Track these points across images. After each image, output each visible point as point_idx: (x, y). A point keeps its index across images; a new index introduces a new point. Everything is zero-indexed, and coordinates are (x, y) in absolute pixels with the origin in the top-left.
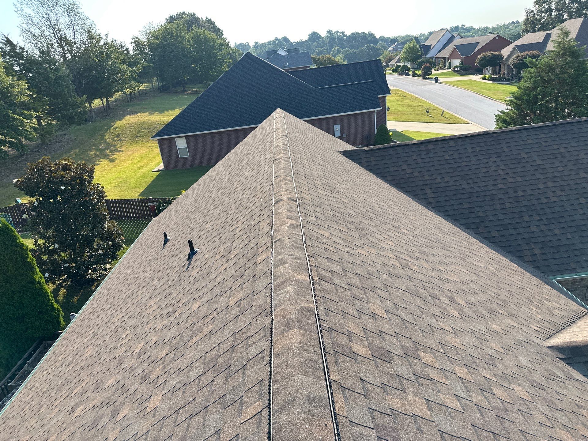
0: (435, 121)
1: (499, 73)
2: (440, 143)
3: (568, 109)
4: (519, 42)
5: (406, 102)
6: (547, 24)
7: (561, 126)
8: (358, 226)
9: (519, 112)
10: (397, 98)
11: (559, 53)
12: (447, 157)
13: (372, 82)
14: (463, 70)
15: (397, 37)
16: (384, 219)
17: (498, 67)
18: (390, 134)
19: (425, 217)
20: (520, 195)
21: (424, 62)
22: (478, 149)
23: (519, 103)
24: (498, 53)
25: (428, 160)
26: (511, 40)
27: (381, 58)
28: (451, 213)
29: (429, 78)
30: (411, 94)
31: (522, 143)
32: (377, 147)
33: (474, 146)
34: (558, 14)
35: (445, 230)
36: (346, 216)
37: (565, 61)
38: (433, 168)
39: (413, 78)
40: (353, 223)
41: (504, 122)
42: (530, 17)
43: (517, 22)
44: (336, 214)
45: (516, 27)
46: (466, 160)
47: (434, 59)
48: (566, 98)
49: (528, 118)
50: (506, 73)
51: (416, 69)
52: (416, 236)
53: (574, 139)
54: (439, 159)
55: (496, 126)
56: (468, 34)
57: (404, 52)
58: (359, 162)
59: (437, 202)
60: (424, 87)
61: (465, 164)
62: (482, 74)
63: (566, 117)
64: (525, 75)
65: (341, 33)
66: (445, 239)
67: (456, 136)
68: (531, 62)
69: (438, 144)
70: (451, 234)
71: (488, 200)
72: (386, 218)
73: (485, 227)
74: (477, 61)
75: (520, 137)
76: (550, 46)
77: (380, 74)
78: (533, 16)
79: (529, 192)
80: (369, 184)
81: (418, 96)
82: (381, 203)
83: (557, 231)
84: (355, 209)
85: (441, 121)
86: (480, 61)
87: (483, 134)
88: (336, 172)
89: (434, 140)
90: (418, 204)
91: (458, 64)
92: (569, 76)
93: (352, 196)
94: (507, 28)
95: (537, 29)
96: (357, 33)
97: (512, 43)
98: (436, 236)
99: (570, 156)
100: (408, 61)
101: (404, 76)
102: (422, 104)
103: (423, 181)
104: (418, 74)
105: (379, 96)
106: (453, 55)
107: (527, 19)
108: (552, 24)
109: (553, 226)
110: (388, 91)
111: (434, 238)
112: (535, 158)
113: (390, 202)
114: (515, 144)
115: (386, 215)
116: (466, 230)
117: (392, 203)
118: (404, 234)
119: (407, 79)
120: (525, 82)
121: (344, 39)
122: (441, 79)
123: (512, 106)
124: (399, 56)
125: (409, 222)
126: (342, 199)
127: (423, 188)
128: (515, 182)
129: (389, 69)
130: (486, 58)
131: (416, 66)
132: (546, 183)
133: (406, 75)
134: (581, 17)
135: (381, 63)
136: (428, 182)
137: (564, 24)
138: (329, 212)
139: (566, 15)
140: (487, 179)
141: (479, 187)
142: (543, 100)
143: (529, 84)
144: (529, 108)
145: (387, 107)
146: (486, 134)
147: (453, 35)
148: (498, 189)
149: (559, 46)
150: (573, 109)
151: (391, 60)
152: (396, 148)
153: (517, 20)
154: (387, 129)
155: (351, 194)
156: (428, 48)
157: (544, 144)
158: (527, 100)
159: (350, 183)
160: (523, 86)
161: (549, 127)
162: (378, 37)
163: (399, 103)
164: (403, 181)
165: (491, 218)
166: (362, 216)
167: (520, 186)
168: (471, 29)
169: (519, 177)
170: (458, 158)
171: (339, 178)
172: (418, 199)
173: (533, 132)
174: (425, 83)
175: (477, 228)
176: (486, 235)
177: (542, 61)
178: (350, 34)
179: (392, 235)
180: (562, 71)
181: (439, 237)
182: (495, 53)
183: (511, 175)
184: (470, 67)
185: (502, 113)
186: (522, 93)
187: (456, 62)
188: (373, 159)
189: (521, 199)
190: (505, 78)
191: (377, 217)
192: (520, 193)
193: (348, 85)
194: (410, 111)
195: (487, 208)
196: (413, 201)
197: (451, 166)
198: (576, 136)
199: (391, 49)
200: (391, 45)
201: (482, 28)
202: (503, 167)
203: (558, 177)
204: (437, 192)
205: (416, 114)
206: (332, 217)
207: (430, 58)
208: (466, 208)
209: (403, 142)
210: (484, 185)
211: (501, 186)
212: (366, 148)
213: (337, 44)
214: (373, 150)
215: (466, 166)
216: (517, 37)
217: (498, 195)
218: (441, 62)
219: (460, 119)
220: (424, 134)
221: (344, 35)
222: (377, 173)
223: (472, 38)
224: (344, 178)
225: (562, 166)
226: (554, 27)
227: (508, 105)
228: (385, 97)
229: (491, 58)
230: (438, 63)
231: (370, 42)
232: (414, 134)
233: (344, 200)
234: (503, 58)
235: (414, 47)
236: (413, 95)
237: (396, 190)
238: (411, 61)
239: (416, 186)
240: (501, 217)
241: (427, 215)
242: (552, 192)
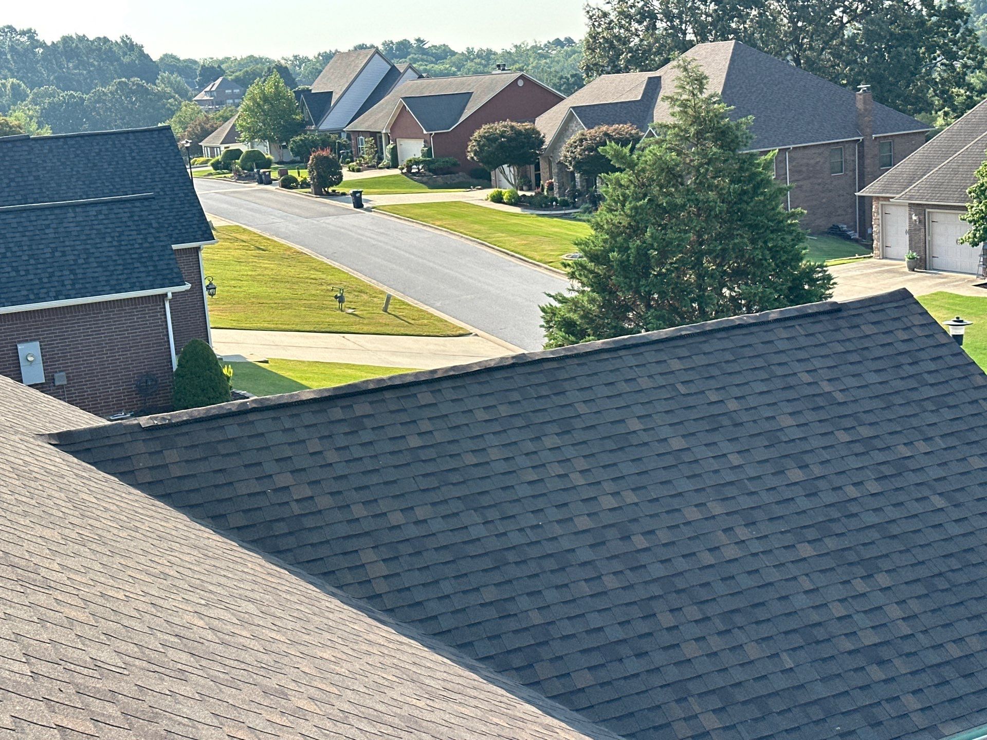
0: (366, 329)
1: (538, 185)
2: (388, 395)
3: (731, 289)
4: (582, 98)
5: (269, 267)
6: (647, 51)
7: (719, 335)
8: (134, 704)
9: (604, 298)
10: (237, 253)
11: (686, 131)
12: (414, 442)
13: (146, 199)
14: (435, 172)
15: (222, 62)
16: (227, 669)
17: (533, 167)
18: (225, 371)
19: (365, 647)
20: (640, 547)
21: (314, 145)
22: (504, 410)
23: (600, 270)
24: (527, 125)
25: (357, 452)
26: (559, 90)
27: (172, 123)
28: (445, 624)
29: (334, 195)
30: (283, 242)
31: (625, 387)
32: (183, 414)
33: (490, 401)
34: (672, 27)
35: (432, 683)
36: (85, 671)
37: (706, 154)
38: (375, 479)
39: (285, 191)
40: (112, 696)
41: (569, 326)
42: (600, 30)
43: (570, 41)
44: (43, 668)
45: (568, 55)
46: (471, 445)
47: (344, 136)
48: (722, 256)
49: (631, 315)
50: (556, 184)
51: (292, 164)
52: (344, 718)
53: (756, 372)
54: (389, 447)
55: (546, 340)
56: (438, 67)
57: (248, 109)
58: (122, 469)
59: (399, 591)
60: (323, 220)
61: (471, 459)
62: (490, 187)
63: (728, 310)
64: (607, 192)
65: (23, 33)
66: (436, 717)
67: (434, 371)
68: (618, 156)
69: (383, 401)
70: (454, 696)
71: (552, 571)
72: (235, 664)
73: (551, 660)
74: (472, 146)
75: (618, 369)
76: (663, 113)
77: (173, 175)
78: (609, 28)
79: (664, 536)
80: (165, 545)
81: (305, 250)
82: (214, 613)
83: (753, 651)
84: (118, 643)
85: (383, 330)
86: (481, 147)
87: (513, 365)
88: (36, 512)
89: (371, 386)
90: (338, 603)
91: (419, 155)
92: (720, 195)
93: (103, 595)
94: (545, 57)
95: (622, 63)
96: (82, 39)
97: (562, 99)
98: (406, 707)
99: (755, 421)
100: (264, 138)
101: (255, 185)
102: (319, 275)
103: (349, 521)
104: (300, 179)
105: (175, 247)
106: (399, 127)
107: (594, 36)
108: (659, 53)
109: (741, 637)
110: (206, 232)
111: (401, 717)
112: (666, 432)
113: (244, 604)
114: (607, 391)
115: (232, 653)
116: (499, 677)
117: (251, 608)
118: (299, 714)
119: (265, 195)
120: (610, 210)
121: (35, 54)
122: (371, 198)
123: (584, 280)
124: (232, 121)
125: (314, 672)
126: (67, 611)
127: (350, 545)
128: (620, 508)
129: (202, 159)
130: (496, 139)
131: (289, 156)
132: (704, 504)
133: (261, 182)
134: (728, 39)
135: (173, 141)
136: (366, 526)
137: (689, 54)
138: (16, 667)
139: (690, 30)
140: (540, 503)
141: (521, 530)
142: (662, 264)
143: (620, 218)
144: (630, 287)
145: (205, 283)
146: (523, 364)
147: (393, 67)
148: (575, 533)
149: (686, 112)
150: (743, 287)
151: (206, 133)
152: (251, 417)
153: (567, 36)
154: (213, 354)
155: (99, 588)
156: (321, 103)
157: (682, 389)
158: (621, 262)
159: (94, 546)
160: (608, 222)
161: (690, 341)
162: (155, 57)
163: (246, 270)
164: (281, 528)
165: (568, 628)
166: (145, 664)
167: (635, 520)
168: (443, 53)
169: (630, 492)
170: (449, 442)
171: (47, 533)
172: (340, 587)
173: (650, 356)
174: (325, 209)
175: (531, 666)
176: (558, 687)
177: (647, 151)
178: (57, 38)
179: (259, 724)
180: (701, 183)
181: (416, 713)
182: (518, 125)
183: (608, 487)
184: (455, 165)
185: (560, 302)
186: (605, 241)
187: (413, 149)
188: (172, 456)
189: (644, 559)
190: (556, 200)
191: (204, 663)
192: (640, 542)
193: (61, 207)
194: (283, 295)
195: (551, 596)
196: (322, 596)
197: (430, 468)
198: (759, 363)
199: (202, 96)
200: (202, 86)
201: (476, 50)
202: (582, 464)
203: (731, 483)
204: (396, 558)
205: (305, 306)
206: (30, 682)
207: (333, 131)
208: (491, 603)
209: (273, 397)
210: (535, 523)
211: (583, 523)
212: (144, 421)
213: (10, 70)
214: (171, 426)
215: (476, 465)
216: (574, 83)
217: (578, 552)
218: (365, 144)
219: (441, 320)
220: (337, 371)
221: (35, 43)
222: (191, 506)
223: (450, 79)
224: (66, 532)
225: (738, 452)
226: (667, 61)
227: (572, 276)
228: (198, 249)
229: (510, 139)
230: (358, 150)
231: (128, 71)
232: (305, 372)
233: (73, 614)
234: (542, 142)
235: (278, 94)
236: (290, 245)
237: (263, 562)
238: (271, 140)
239: (327, 542)
240: (595, 621)
241: (372, 637)
242: (725, 531)
